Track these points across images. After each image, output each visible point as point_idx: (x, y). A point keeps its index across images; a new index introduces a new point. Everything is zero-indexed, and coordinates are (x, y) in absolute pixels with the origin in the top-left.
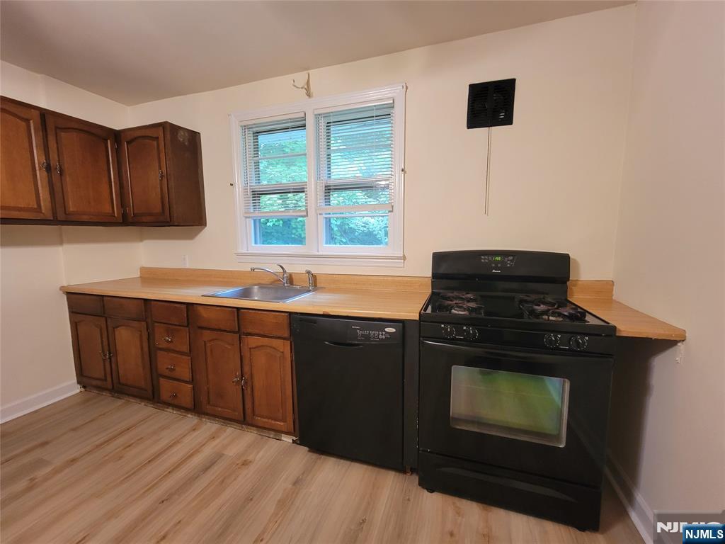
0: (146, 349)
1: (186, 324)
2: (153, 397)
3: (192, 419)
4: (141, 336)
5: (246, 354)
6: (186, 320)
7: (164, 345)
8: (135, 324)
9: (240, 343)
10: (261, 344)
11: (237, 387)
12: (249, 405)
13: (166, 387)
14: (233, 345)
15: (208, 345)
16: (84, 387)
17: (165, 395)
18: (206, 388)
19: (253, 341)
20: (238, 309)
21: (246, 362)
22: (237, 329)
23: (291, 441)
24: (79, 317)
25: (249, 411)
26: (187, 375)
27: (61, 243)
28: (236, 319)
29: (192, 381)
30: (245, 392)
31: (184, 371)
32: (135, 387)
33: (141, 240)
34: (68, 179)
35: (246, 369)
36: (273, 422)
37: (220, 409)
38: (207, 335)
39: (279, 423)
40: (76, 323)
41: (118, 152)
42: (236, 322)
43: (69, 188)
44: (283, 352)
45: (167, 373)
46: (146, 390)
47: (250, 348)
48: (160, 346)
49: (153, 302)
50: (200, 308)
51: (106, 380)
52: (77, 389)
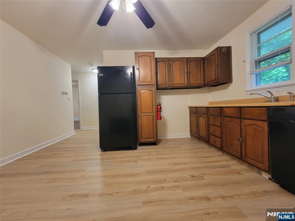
0: (207, 125)
1: (219, 115)
2: (208, 142)
3: (220, 153)
4: (206, 120)
5: (243, 127)
6: (220, 114)
7: (212, 123)
8: (204, 116)
9: (241, 123)
10: (250, 123)
11: (239, 142)
12: (243, 151)
13: (212, 138)
14: (237, 123)
15: (227, 123)
16: (191, 136)
17: (212, 141)
18: (226, 141)
19: (247, 122)
20: (240, 107)
21: (243, 131)
22: (239, 117)
23: (268, 178)
24: (192, 114)
25: (243, 154)
26: (219, 135)
27: (189, 94)
28: (239, 112)
29: (221, 138)
30: (242, 145)
31: (218, 134)
32: (203, 137)
33: (210, 93)
34: (191, 75)
35: (243, 134)
36: (256, 163)
37: (230, 151)
38: (227, 119)
39: (260, 164)
40: (191, 116)
41: (204, 64)
42: (239, 113)
43: (191, 77)
44: (263, 128)
45: (212, 133)
46: (206, 139)
47: (245, 125)
48: (211, 123)
49: (210, 108)
50: (225, 109)
51: (196, 134)
52: (190, 136)
